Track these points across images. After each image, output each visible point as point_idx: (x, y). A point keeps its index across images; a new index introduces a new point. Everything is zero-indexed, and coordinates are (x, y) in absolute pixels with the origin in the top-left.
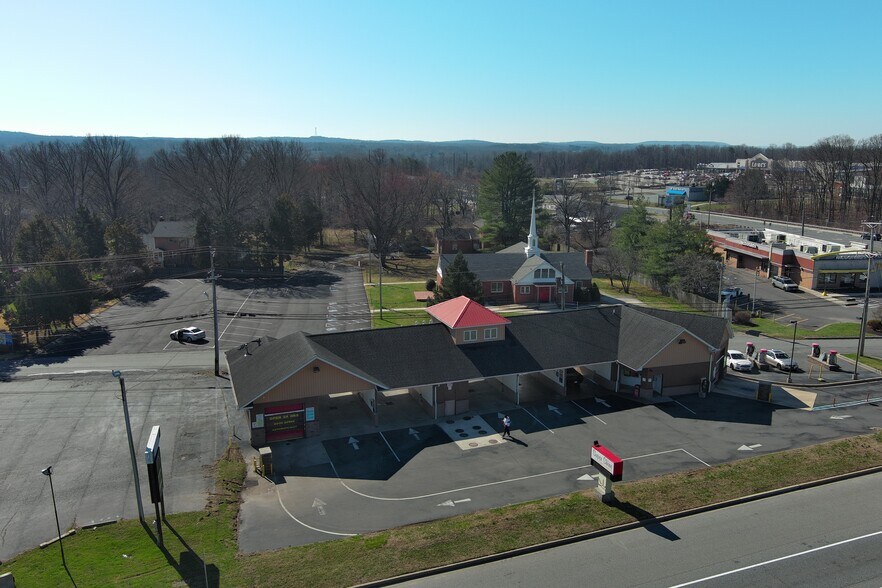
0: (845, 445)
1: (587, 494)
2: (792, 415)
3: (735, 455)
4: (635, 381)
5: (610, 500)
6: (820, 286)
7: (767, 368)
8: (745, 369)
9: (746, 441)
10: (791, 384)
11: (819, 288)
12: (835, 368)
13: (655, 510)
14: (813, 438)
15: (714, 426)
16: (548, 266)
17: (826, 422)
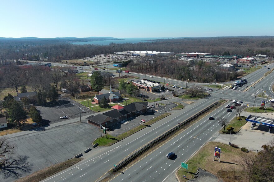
0: (162, 115)
1: (142, 125)
2: (156, 113)
3: (153, 118)
4: (139, 112)
5: (144, 125)
6: (153, 91)
7: (151, 107)
8: (149, 108)
9: (153, 117)
10: (155, 109)
11: (152, 92)
12: (159, 106)
13: (148, 125)
14: (159, 115)
15: (149, 116)
16: (115, 95)
17: (160, 113)
